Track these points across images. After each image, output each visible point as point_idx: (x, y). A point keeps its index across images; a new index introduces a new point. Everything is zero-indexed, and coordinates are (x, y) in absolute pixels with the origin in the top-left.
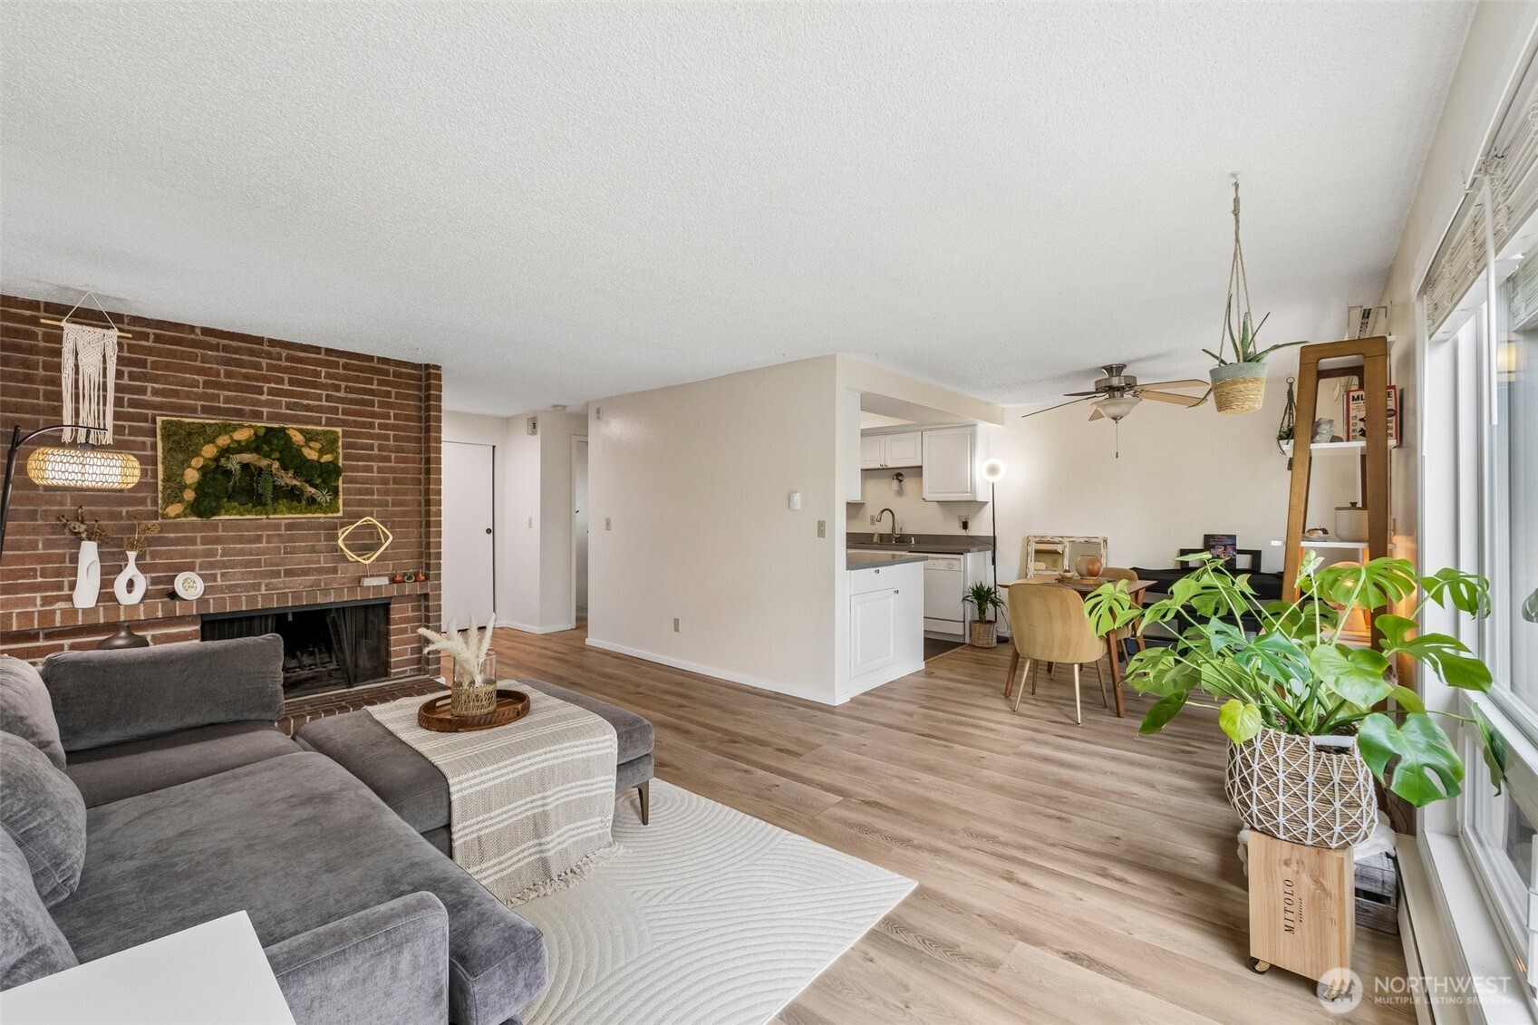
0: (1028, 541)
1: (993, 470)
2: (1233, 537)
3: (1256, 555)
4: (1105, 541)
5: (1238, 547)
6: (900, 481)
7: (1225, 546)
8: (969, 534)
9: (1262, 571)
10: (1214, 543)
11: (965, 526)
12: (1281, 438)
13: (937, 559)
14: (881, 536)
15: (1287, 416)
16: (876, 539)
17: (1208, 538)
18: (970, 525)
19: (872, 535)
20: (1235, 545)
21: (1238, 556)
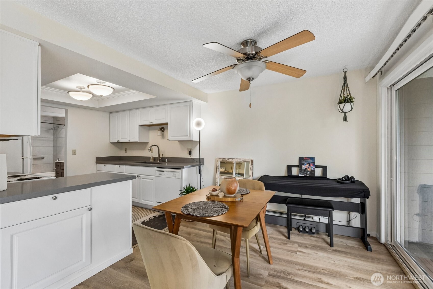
0: (217, 161)
1: (198, 124)
2: (313, 159)
3: (324, 168)
4: (252, 161)
5: (316, 164)
6: (163, 131)
7: (309, 164)
8: (192, 157)
9: (328, 177)
10: (304, 162)
11: (190, 153)
12: (340, 102)
13: (169, 172)
14: (154, 158)
15: (343, 90)
16: (152, 160)
17: (301, 159)
18: (192, 153)
19: (150, 158)
20: (314, 163)
21: (315, 169)
